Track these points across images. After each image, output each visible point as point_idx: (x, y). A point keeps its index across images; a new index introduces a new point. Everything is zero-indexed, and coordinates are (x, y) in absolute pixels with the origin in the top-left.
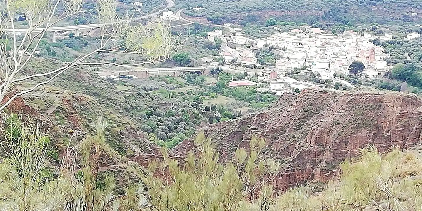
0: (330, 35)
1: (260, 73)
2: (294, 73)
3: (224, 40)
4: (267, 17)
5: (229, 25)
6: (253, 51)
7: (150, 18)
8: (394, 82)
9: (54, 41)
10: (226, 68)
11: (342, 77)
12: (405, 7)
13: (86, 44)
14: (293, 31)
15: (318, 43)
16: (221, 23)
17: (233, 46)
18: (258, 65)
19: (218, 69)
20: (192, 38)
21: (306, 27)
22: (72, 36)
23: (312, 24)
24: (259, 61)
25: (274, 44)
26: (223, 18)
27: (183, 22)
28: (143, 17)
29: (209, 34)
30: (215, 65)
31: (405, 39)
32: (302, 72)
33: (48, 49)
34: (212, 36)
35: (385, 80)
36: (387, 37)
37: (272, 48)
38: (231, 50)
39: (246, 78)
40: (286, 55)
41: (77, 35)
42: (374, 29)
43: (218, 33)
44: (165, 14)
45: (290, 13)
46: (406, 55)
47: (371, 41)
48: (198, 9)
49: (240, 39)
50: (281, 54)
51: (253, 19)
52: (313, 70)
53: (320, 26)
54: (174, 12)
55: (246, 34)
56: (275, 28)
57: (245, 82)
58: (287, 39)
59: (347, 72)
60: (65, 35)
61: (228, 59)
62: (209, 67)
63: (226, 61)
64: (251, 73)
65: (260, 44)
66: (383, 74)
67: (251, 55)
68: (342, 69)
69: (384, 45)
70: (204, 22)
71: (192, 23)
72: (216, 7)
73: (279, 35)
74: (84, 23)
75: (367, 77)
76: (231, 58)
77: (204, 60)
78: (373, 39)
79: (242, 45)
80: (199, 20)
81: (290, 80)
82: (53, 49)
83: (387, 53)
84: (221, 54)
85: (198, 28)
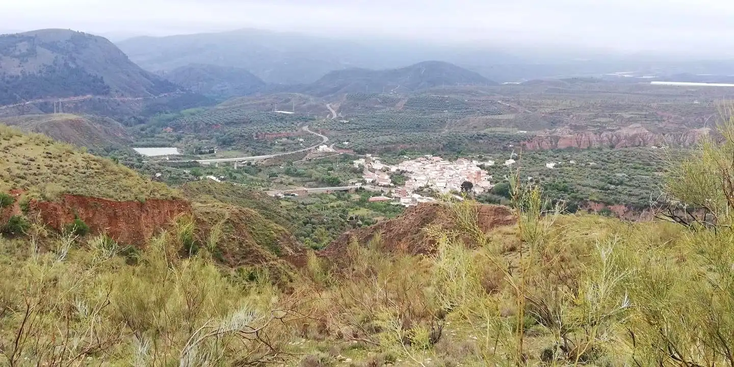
0: (447, 162)
1: (393, 191)
2: (419, 191)
3: (366, 166)
4: (399, 149)
5: (370, 155)
6: (388, 174)
7: (310, 150)
8: (495, 196)
9: (235, 168)
10: (367, 187)
11: (456, 193)
12: (504, 140)
13: (260, 171)
14: (419, 159)
15: (438, 168)
16: (364, 153)
17: (373, 171)
18: (392, 185)
19: (361, 188)
20: (342, 165)
21: (428, 156)
22: (249, 164)
23: (434, 153)
24: (392, 182)
25: (404, 169)
26: (366, 150)
27: (335, 153)
28: (304, 150)
29: (354, 161)
30: (359, 185)
31: (504, 164)
32: (425, 190)
33: (230, 175)
34: (357, 163)
35: (489, 195)
36: (490, 163)
37: (403, 172)
38: (371, 173)
39: (382, 194)
40: (413, 177)
41: (253, 163)
42: (480, 157)
43: (362, 161)
44: (321, 147)
45: (416, 145)
46: (505, 176)
47: (477, 166)
48: (346, 143)
49: (378, 166)
50: (409, 176)
51: (388, 151)
52: (434, 188)
53: (440, 155)
54: (328, 146)
55: (383, 162)
56: (405, 157)
57: (382, 198)
58: (414, 165)
59: (459, 190)
60: (244, 164)
61: (369, 180)
62: (353, 187)
63: (368, 182)
64: (387, 191)
65: (393, 169)
66: (487, 191)
67: (387, 177)
68: (456, 187)
69: (488, 169)
70: (351, 153)
71: (341, 153)
72: (360, 141)
73: (407, 162)
74: (259, 155)
75: (475, 193)
76: (371, 180)
77: (351, 181)
78: (479, 164)
79: (380, 170)
80: (347, 151)
81: (416, 196)
82: (234, 175)
83: (490, 175)
84: (363, 177)
85: (346, 158)
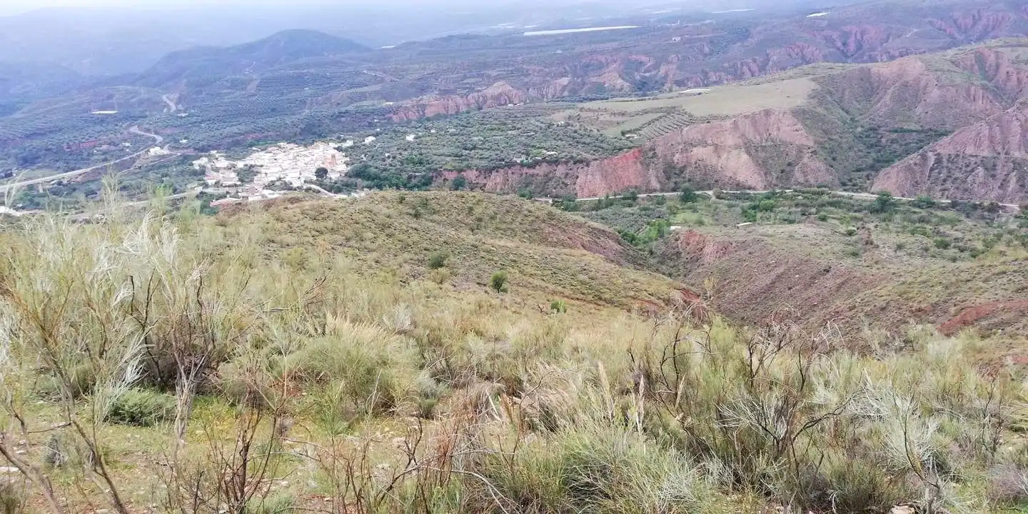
0: (302, 148)
1: (240, 190)
2: (271, 186)
3: (209, 166)
4: (249, 140)
5: (216, 151)
6: (234, 171)
7: (139, 156)
8: (353, 180)
9: (41, 191)
10: (209, 190)
11: (311, 182)
12: (368, 115)
13: (74, 190)
14: (270, 149)
15: (291, 156)
16: (208, 151)
17: (217, 170)
18: (239, 183)
19: (202, 193)
20: (180, 168)
21: (282, 144)
22: (60, 183)
23: (289, 140)
24: (240, 180)
25: (253, 163)
26: (209, 146)
27: (171, 155)
28: (131, 156)
29: (194, 162)
30: (200, 189)
31: (363, 143)
32: (278, 183)
33: (31, 201)
34: (197, 164)
35: (345, 179)
36: (349, 143)
37: (252, 166)
38: (215, 173)
39: (228, 196)
40: (263, 170)
41: (65, 182)
42: (339, 138)
43: (204, 161)
44: (152, 150)
45: (270, 134)
46: (363, 156)
47: (335, 148)
48: (184, 141)
49: (223, 163)
50: (259, 171)
51: (237, 143)
52: (287, 180)
53: (295, 141)
54: (162, 147)
55: (228, 158)
56: (254, 148)
57: (229, 200)
58: (263, 157)
59: (315, 178)
60: (53, 184)
61: (211, 182)
62: (194, 192)
63: (210, 184)
64: (233, 191)
65: (240, 165)
66: (343, 175)
67: (233, 175)
68: (310, 175)
69: (346, 150)
70: (191, 152)
71: (179, 154)
72: (200, 137)
73: (257, 154)
74: (73, 169)
75: (331, 178)
76: (214, 181)
77: (189, 186)
78: (336, 146)
79: (224, 168)
80: (185, 151)
81: (266, 192)
82: (36, 200)
83: (346, 156)
84: (205, 178)
85: (186, 159)
